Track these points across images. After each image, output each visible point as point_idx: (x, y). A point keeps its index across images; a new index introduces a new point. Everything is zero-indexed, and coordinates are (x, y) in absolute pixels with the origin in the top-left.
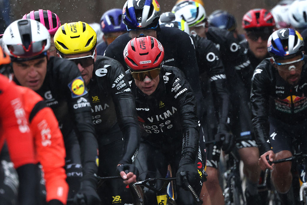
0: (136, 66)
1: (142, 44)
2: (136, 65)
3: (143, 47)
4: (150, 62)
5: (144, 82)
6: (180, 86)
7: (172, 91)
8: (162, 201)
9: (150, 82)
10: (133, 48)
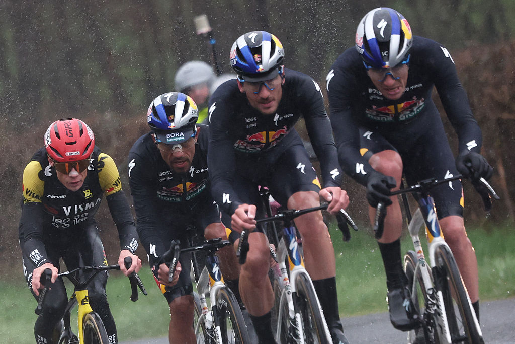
0: (61, 158)
1: (68, 131)
2: (62, 156)
3: (69, 135)
4: (78, 153)
5: (70, 175)
8: (86, 296)
9: (77, 176)
10: (58, 135)
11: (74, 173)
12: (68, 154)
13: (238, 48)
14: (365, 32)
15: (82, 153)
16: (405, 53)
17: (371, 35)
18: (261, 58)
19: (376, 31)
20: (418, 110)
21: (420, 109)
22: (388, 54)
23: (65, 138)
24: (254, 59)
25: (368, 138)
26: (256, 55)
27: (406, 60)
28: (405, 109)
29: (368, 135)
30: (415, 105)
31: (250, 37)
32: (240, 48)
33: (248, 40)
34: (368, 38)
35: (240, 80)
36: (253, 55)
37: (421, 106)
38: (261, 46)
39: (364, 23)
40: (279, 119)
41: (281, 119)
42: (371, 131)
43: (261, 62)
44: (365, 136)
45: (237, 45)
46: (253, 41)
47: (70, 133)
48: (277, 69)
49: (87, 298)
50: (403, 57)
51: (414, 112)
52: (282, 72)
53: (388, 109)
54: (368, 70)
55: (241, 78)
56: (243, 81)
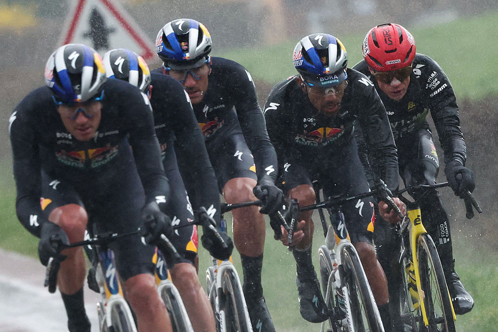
1: (387, 38)
3: (388, 42)
4: (399, 61)
5: (392, 84)
6: (439, 82)
7: (427, 88)
8: (418, 216)
9: (400, 85)
10: (376, 43)
11: (396, 82)
12: (388, 63)
13: (164, 35)
14: (55, 64)
15: (403, 61)
16: (99, 87)
17: (61, 67)
18: (188, 45)
19: (68, 62)
20: (111, 157)
21: (114, 155)
22: (80, 87)
23: (384, 46)
24: (181, 46)
25: (54, 187)
26: (183, 43)
27: (99, 97)
28: (96, 156)
29: (54, 184)
30: (108, 151)
31: (177, 24)
32: (167, 35)
33: (175, 28)
34: (59, 70)
35: (165, 68)
36: (180, 42)
37: (114, 153)
38: (188, 33)
39: (54, 56)
40: (208, 110)
41: (210, 111)
42: (58, 181)
43: (187, 50)
44: (51, 184)
45: (164, 32)
46: (180, 28)
47: (389, 40)
48: (205, 58)
49: (420, 218)
50: (96, 92)
51: (107, 159)
52: (209, 61)
53: (79, 155)
54: (58, 106)
55: (166, 66)
56: (169, 69)
